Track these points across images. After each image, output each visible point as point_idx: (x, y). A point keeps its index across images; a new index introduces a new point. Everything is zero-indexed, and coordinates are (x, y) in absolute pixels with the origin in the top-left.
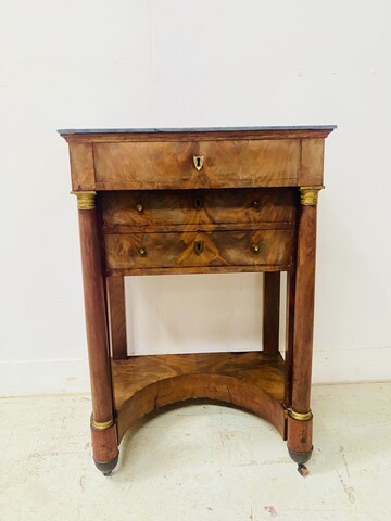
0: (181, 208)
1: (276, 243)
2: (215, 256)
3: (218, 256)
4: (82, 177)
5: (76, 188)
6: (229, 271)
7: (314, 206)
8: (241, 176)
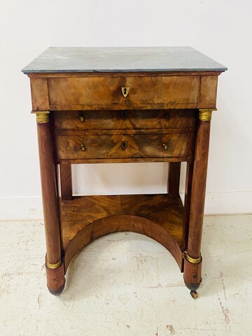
0: (112, 118)
1: (180, 143)
2: (136, 151)
3: (138, 151)
4: (40, 101)
5: (36, 109)
6: (146, 161)
7: (208, 122)
8: (156, 101)
